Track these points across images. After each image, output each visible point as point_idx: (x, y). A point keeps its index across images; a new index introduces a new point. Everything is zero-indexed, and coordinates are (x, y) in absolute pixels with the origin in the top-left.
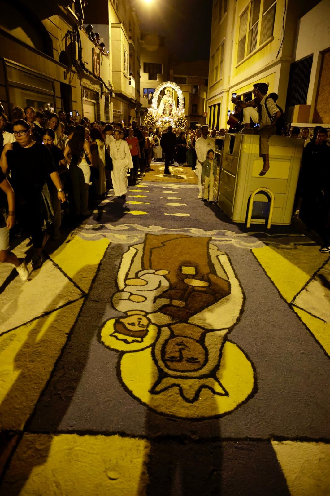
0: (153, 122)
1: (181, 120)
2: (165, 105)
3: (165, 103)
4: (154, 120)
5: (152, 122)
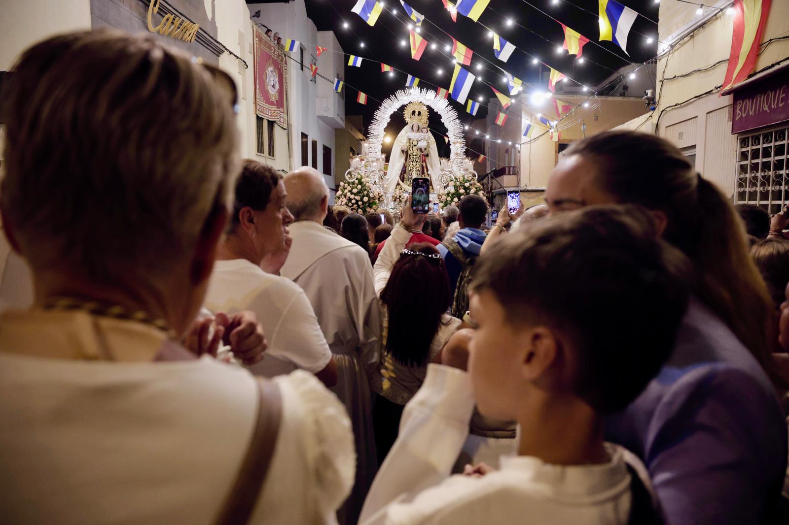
0: (366, 199)
1: (465, 188)
2: (406, 153)
3: (405, 148)
4: (368, 195)
5: (362, 200)
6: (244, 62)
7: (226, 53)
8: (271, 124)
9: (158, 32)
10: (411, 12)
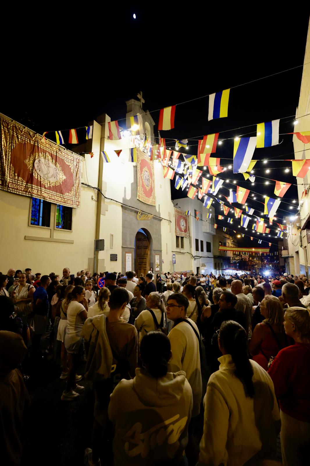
6: (170, 221)
7: (163, 220)
8: (182, 238)
9: (141, 220)
10: (220, 201)
